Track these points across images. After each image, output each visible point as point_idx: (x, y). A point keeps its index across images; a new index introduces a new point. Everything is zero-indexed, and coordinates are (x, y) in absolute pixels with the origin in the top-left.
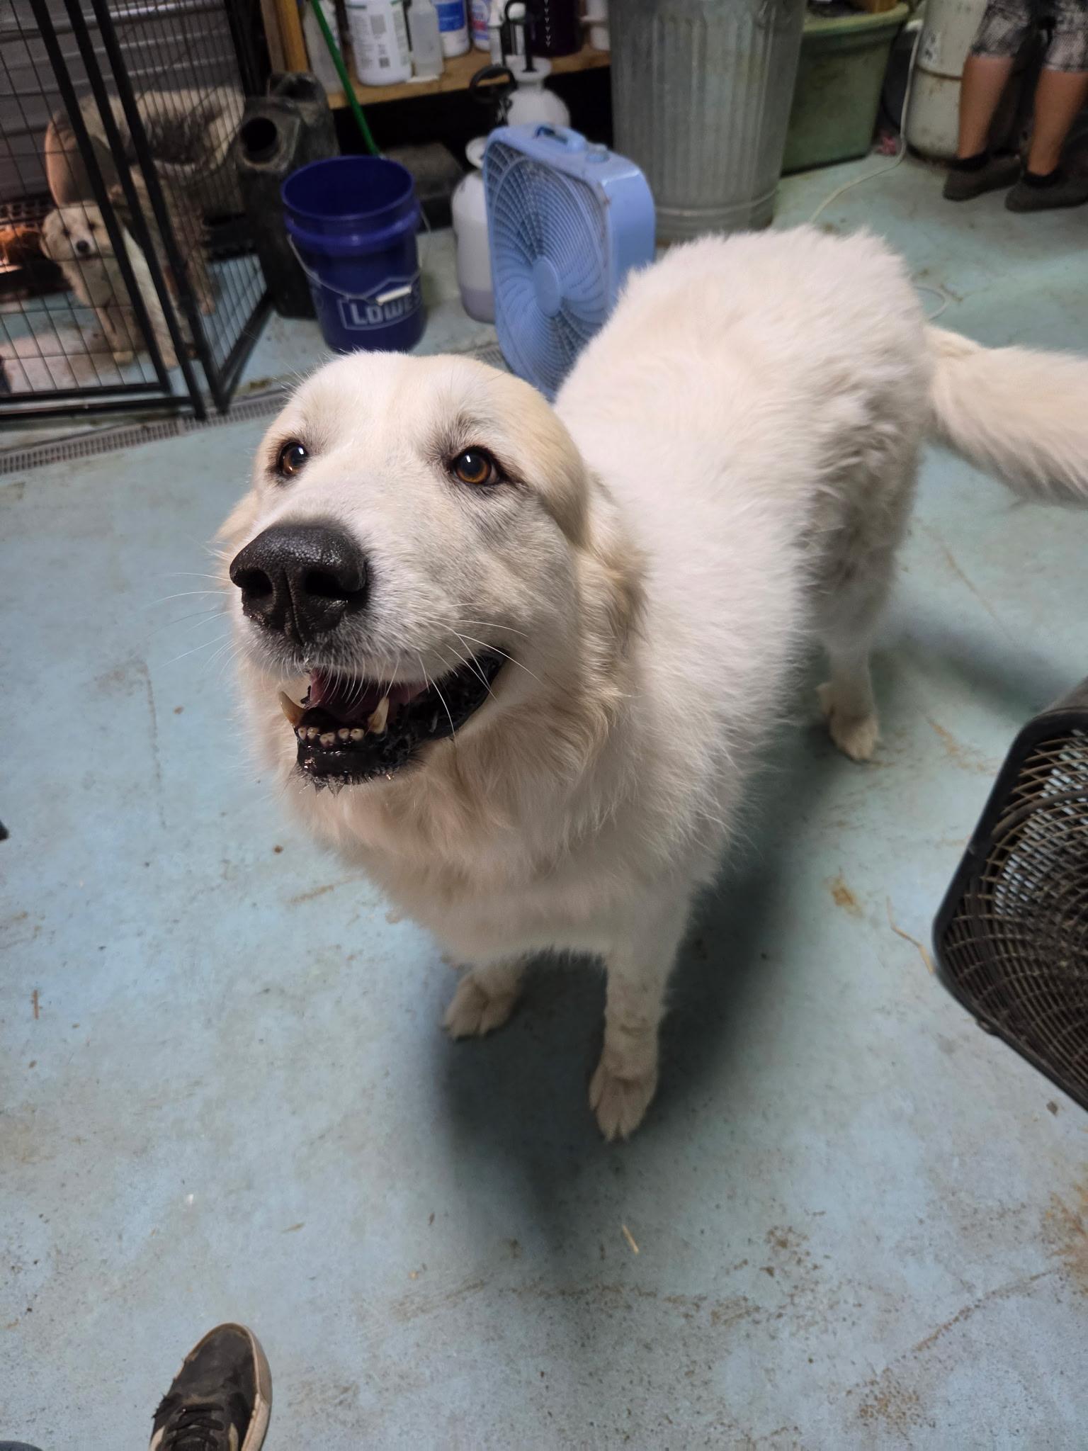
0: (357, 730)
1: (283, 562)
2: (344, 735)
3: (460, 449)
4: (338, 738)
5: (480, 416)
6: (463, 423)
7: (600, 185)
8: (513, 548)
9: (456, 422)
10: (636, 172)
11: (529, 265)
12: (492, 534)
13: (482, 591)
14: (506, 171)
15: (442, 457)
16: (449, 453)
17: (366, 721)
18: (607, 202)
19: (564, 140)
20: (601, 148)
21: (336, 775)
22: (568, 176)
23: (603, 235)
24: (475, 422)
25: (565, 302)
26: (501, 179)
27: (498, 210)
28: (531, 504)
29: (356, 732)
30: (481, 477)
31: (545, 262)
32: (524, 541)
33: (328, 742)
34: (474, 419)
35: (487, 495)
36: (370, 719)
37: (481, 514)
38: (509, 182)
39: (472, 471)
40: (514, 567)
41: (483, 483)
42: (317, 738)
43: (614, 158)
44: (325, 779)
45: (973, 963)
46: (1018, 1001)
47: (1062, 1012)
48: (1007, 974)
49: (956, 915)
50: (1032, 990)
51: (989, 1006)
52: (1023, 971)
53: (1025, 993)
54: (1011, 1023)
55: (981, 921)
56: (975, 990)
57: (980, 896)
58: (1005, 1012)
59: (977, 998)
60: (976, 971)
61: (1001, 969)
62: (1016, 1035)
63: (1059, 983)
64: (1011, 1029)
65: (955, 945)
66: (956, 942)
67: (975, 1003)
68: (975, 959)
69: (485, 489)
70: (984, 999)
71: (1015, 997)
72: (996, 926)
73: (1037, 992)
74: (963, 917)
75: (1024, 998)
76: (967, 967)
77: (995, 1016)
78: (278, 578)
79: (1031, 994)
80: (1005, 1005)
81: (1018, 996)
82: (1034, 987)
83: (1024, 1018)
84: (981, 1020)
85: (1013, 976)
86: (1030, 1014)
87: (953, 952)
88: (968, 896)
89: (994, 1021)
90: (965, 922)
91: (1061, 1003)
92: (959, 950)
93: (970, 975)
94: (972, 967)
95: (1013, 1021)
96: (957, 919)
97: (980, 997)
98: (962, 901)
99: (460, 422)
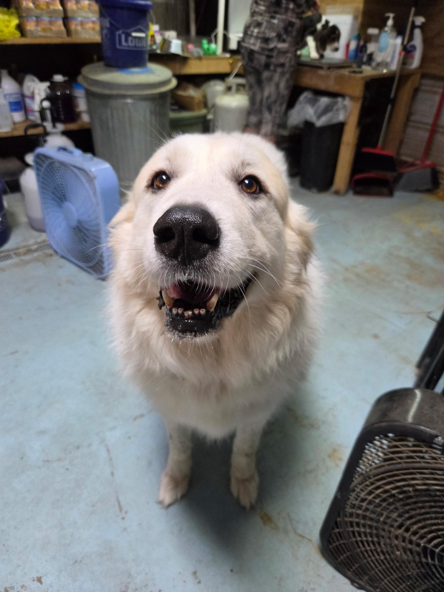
0: (203, 309)
1: (182, 223)
2: (196, 312)
3: (243, 177)
4: (193, 313)
5: (251, 162)
6: (244, 164)
7: (90, 171)
8: (264, 225)
9: (241, 164)
10: (107, 166)
11: (60, 206)
12: (257, 218)
13: (254, 245)
14: (45, 166)
15: (236, 180)
16: (238, 179)
17: (206, 305)
18: (95, 178)
19: (71, 153)
20: (89, 155)
21: (191, 332)
22: (75, 167)
23: (95, 193)
24: (249, 164)
25: (79, 222)
26: (43, 169)
27: (43, 182)
28: (272, 203)
29: (203, 310)
30: (253, 190)
31: (68, 205)
32: (268, 221)
33: (189, 315)
34: (248, 163)
35: (256, 199)
36: (208, 304)
37: (253, 208)
38: (47, 171)
39: (249, 186)
40: (264, 234)
41: (254, 193)
42: (183, 313)
43: (96, 160)
44: (185, 334)
45: (345, 553)
46: (373, 572)
47: (399, 577)
48: (365, 558)
49: (333, 529)
50: (380, 565)
51: (357, 575)
52: (374, 556)
53: (377, 567)
54: (371, 583)
55: (348, 532)
56: (348, 566)
57: (346, 519)
58: (366, 578)
59: (350, 571)
60: (348, 557)
61: (362, 556)
62: (374, 589)
63: (396, 562)
64: (371, 586)
65: (334, 544)
66: (334, 542)
67: (349, 573)
68: (346, 550)
69: (255, 196)
70: (354, 571)
71: (371, 570)
72: (356, 534)
73: (384, 567)
74: (337, 530)
75: (376, 570)
76: (342, 555)
77: (361, 579)
78: (179, 231)
79: (380, 568)
80: (365, 573)
81: (373, 570)
82: (382, 564)
83: (378, 581)
84: (353, 582)
85: (369, 559)
86: (381, 578)
87: (333, 547)
88: (339, 519)
89: (360, 582)
90: (339, 533)
91: (398, 572)
92: (337, 546)
93: (344, 559)
94: (345, 555)
95: (372, 582)
96: (334, 531)
97: (351, 570)
98: (336, 523)
99: (242, 164)
